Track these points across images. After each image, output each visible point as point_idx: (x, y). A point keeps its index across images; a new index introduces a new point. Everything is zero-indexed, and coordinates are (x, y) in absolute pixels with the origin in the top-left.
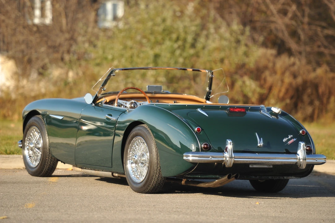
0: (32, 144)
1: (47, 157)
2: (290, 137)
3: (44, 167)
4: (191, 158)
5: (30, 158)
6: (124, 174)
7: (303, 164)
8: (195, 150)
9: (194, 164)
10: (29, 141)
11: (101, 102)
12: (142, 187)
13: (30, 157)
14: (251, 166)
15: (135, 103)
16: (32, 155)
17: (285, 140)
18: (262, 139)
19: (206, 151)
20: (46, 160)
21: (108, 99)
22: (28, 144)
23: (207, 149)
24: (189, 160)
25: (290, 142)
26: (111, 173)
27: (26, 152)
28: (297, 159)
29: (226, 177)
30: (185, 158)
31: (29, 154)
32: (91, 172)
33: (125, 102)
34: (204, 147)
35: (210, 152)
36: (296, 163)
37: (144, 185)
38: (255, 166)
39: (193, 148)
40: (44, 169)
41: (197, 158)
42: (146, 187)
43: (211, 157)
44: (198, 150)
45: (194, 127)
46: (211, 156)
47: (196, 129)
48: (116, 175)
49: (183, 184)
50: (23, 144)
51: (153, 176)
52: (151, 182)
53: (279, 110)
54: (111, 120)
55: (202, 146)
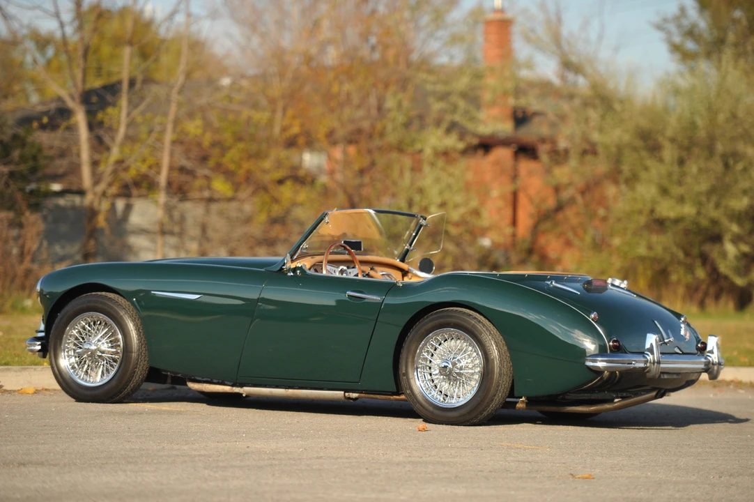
1: (136, 368)
2: (684, 328)
3: (128, 385)
5: (75, 371)
6: (400, 393)
8: (597, 352)
9: (597, 372)
10: (69, 340)
11: (301, 268)
12: (463, 415)
13: (73, 368)
14: (662, 376)
16: (76, 365)
17: (682, 333)
18: (669, 331)
19: (618, 352)
20: (134, 372)
22: (66, 345)
23: (618, 349)
26: (343, 392)
27: (65, 361)
30: (588, 364)
31: (70, 364)
32: (271, 392)
34: (615, 347)
36: (707, 370)
38: (666, 376)
45: (589, 314)
46: (635, 361)
47: (593, 316)
48: (355, 395)
49: (519, 409)
50: (49, 345)
51: (495, 395)
52: (489, 406)
53: (625, 282)
54: (366, 301)
55: (611, 344)
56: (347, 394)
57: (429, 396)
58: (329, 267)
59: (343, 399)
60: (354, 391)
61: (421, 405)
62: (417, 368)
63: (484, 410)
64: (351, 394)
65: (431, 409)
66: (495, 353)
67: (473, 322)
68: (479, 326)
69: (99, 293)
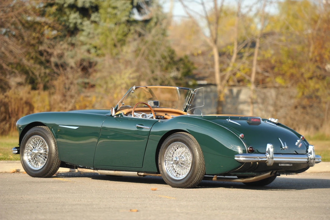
0: (36, 150)
1: (54, 161)
3: (51, 169)
4: (242, 158)
5: (30, 163)
6: (158, 172)
8: (242, 153)
9: (241, 163)
10: (28, 148)
11: (121, 114)
12: (184, 183)
13: (30, 161)
14: (280, 165)
15: (145, 115)
16: (31, 160)
17: (297, 144)
18: (285, 143)
20: (53, 163)
21: (125, 111)
22: (27, 151)
23: (252, 152)
24: (240, 160)
25: (300, 146)
26: (137, 173)
27: (26, 158)
28: (308, 159)
29: (269, 173)
30: (236, 158)
31: (28, 159)
32: (109, 172)
34: (250, 150)
35: (254, 153)
36: (308, 162)
37: (186, 182)
38: (283, 165)
39: (240, 150)
40: (50, 171)
41: (244, 159)
42: (188, 183)
43: (256, 158)
44: (244, 152)
46: (259, 157)
47: (241, 135)
48: (142, 174)
49: (214, 180)
50: (20, 150)
51: (197, 174)
52: (194, 179)
53: (277, 120)
54: (143, 130)
55: (248, 149)
56: (139, 173)
57: (170, 174)
58: (135, 114)
59: (137, 176)
60: (142, 172)
61: (166, 178)
62: (165, 161)
63: (192, 181)
64: (141, 173)
65: (170, 180)
66: (197, 153)
67: (188, 139)
68: (190, 141)
69: (40, 126)
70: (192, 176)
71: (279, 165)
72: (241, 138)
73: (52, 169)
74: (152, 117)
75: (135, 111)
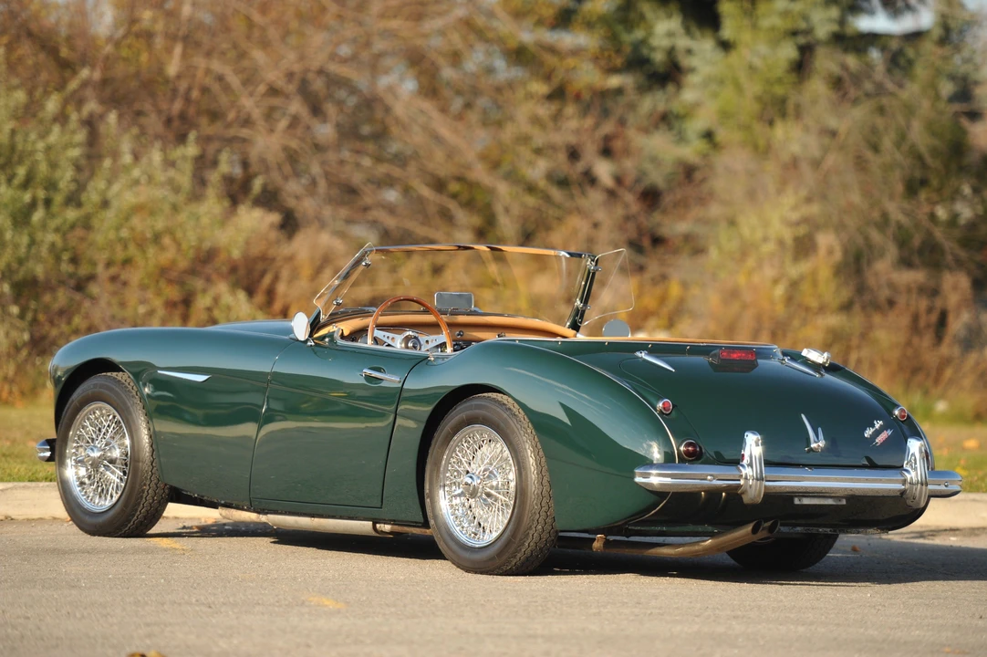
0: (95, 450)
1: (145, 485)
2: (877, 426)
3: (137, 510)
4: (656, 479)
5: (83, 489)
6: (426, 524)
7: (920, 497)
8: (662, 461)
9: (659, 494)
10: (77, 443)
11: (331, 335)
12: (492, 559)
13: (82, 484)
14: (797, 501)
15: (415, 337)
16: (86, 480)
17: (868, 433)
18: (820, 430)
19: (691, 462)
20: (143, 491)
21: (347, 327)
22: (74, 451)
24: (651, 485)
25: (880, 439)
26: (371, 523)
27: (72, 472)
28: (904, 482)
29: (749, 528)
30: (638, 479)
31: (79, 478)
32: (296, 522)
33: (391, 335)
34: (687, 453)
35: (701, 463)
36: (903, 492)
37: (500, 553)
38: (806, 501)
39: (656, 454)
40: (134, 515)
41: (668, 480)
42: (504, 558)
43: (708, 477)
44: (669, 459)
45: (652, 400)
46: (711, 475)
47: (660, 405)
48: (387, 528)
49: (597, 549)
50: (56, 449)
51: (530, 528)
52: (523, 544)
53: (826, 355)
54: (383, 384)
55: (682, 448)
56: (378, 526)
57: (458, 529)
58: (379, 334)
59: (374, 534)
60: (386, 522)
61: (444, 541)
62: (444, 486)
63: (517, 551)
64: (382, 525)
65: (455, 547)
66: (531, 461)
67: (505, 415)
68: (512, 422)
69: (109, 374)
70: (514, 535)
71: (793, 501)
72: (661, 413)
73: (141, 512)
74: (443, 345)
75: (381, 327)
